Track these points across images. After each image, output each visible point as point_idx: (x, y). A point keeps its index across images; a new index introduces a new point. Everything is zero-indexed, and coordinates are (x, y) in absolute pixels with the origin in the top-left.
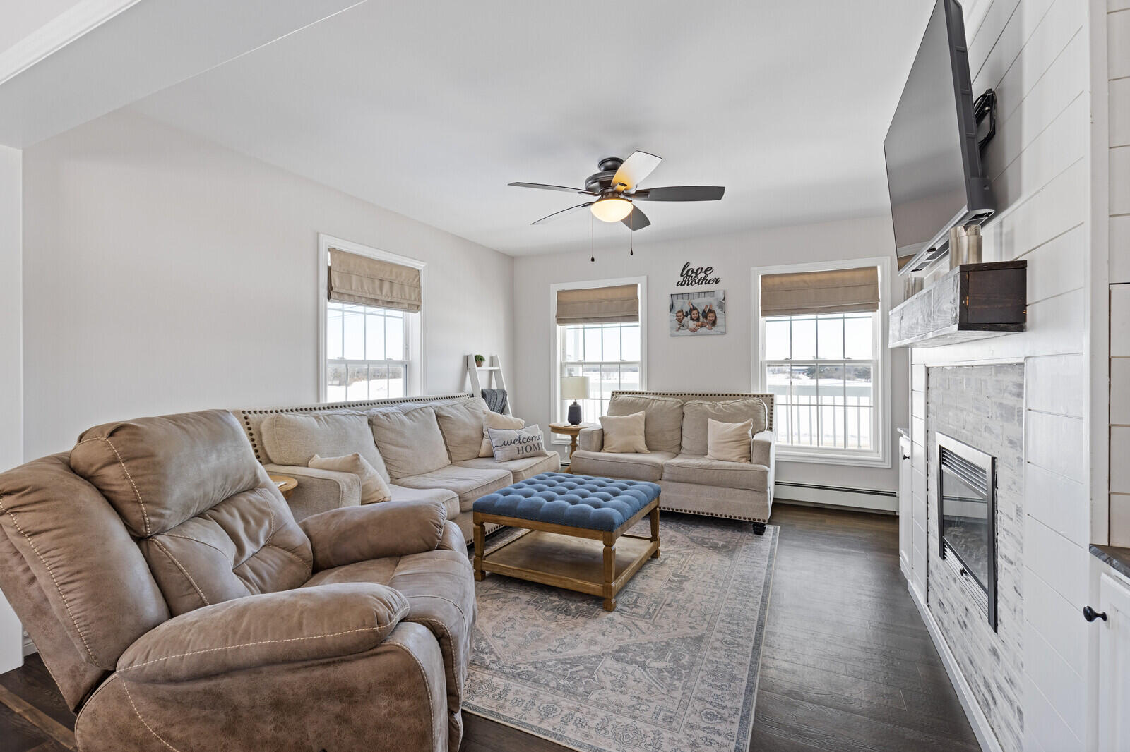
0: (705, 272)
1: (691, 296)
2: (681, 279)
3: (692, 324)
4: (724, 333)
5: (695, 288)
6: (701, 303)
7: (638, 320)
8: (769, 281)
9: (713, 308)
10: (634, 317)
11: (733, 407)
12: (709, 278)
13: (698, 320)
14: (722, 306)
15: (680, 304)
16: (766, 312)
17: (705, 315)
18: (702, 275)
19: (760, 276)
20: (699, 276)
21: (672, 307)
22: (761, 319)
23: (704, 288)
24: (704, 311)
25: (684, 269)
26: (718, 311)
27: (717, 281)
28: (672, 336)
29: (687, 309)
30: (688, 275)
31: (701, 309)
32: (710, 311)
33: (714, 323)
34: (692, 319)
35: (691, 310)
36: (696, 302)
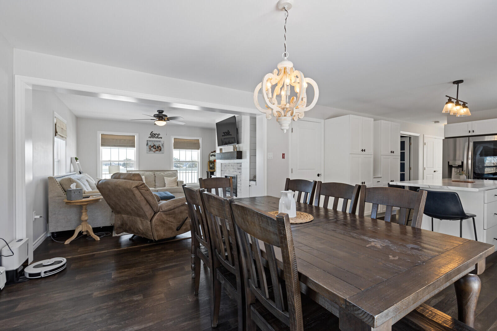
0: (158, 135)
1: (154, 142)
2: (150, 136)
3: (154, 150)
4: (163, 153)
5: (155, 139)
6: (157, 144)
7: (135, 147)
8: (176, 140)
9: (160, 146)
10: (134, 146)
11: (170, 173)
12: (159, 137)
13: (156, 149)
14: (163, 145)
15: (150, 144)
16: (175, 148)
17: (158, 147)
18: (157, 136)
19: (173, 138)
20: (156, 136)
21: (147, 144)
22: (173, 150)
23: (157, 139)
24: (158, 146)
25: (151, 133)
26: (162, 147)
27: (161, 138)
28: (147, 153)
29: (152, 145)
30: (153, 135)
31: (157, 145)
32: (159, 146)
33: (160, 150)
34: (154, 148)
35: (154, 146)
36: (155, 143)
